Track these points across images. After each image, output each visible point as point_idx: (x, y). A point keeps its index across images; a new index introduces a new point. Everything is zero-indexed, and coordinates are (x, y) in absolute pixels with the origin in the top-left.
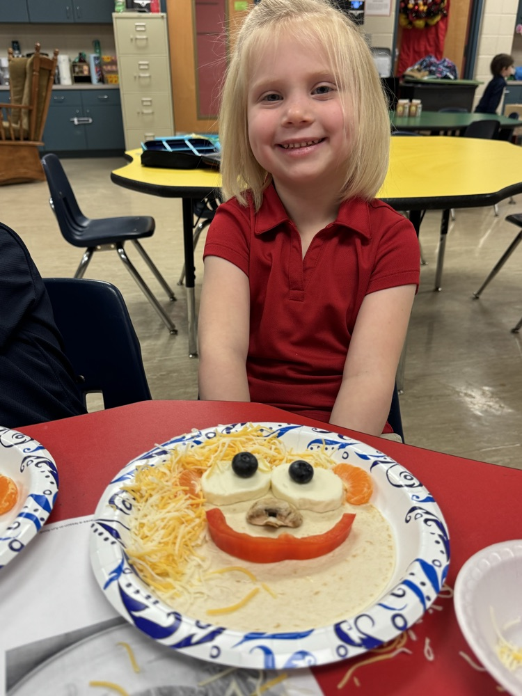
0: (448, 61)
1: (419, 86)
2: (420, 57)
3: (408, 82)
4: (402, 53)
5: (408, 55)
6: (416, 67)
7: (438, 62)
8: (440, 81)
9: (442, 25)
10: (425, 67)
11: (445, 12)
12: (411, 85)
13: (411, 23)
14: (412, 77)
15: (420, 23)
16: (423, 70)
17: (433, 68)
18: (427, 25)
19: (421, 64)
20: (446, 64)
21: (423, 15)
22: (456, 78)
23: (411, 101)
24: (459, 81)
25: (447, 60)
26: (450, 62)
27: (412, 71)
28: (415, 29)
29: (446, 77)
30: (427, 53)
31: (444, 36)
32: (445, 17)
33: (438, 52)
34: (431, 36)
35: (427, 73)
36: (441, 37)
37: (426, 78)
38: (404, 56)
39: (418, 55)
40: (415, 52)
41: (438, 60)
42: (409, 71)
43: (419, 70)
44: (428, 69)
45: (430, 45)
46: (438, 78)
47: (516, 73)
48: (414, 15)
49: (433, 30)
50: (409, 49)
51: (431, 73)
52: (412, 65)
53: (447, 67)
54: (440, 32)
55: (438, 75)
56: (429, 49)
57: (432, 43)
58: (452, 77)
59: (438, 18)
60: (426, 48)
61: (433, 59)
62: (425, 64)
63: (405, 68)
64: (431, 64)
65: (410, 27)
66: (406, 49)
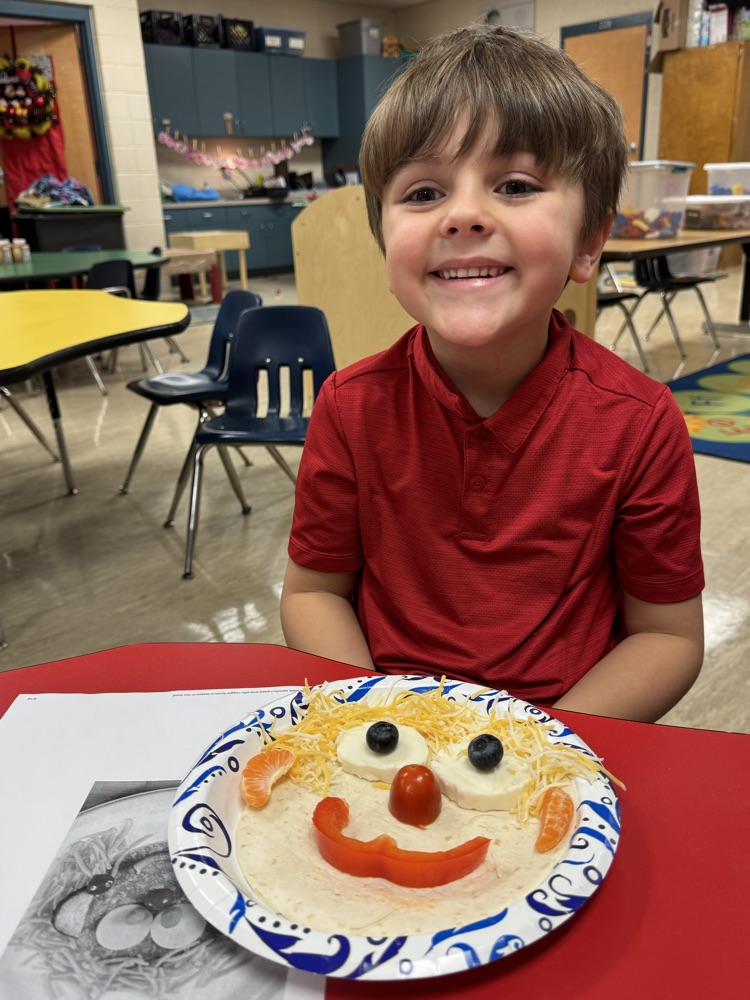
0: (74, 182)
1: (41, 217)
2: (36, 176)
3: (23, 212)
4: (9, 173)
5: (19, 176)
6: (31, 191)
7: (60, 184)
8: (68, 208)
9: (54, 134)
10: (45, 191)
11: (55, 117)
12: (28, 216)
13: (9, 132)
14: (28, 205)
15: (23, 132)
16: (42, 196)
17: (55, 193)
18: (33, 135)
19: (38, 187)
20: (72, 186)
21: (25, 121)
22: (91, 203)
23: (11, 241)
24: (98, 207)
25: (73, 180)
26: (78, 182)
27: (27, 196)
28: (17, 140)
29: (77, 203)
30: (45, 172)
31: (63, 148)
32: (56, 124)
33: (60, 171)
34: (45, 149)
35: (48, 199)
36: (59, 151)
37: (48, 206)
38: (13, 177)
39: (32, 175)
40: (27, 171)
41: (61, 180)
42: (22, 197)
43: (37, 196)
44: (48, 194)
45: (47, 162)
46: (65, 205)
47: (174, 194)
48: (11, 121)
49: (45, 141)
50: (16, 165)
51: (54, 198)
52: (27, 188)
53: (75, 190)
54: (57, 145)
55: (64, 201)
56: (45, 166)
57: (48, 158)
58: (85, 202)
59: (46, 126)
60: (41, 165)
61: (53, 180)
62: (42, 187)
63: (17, 192)
64: (51, 187)
65: (10, 138)
66: (12, 166)
